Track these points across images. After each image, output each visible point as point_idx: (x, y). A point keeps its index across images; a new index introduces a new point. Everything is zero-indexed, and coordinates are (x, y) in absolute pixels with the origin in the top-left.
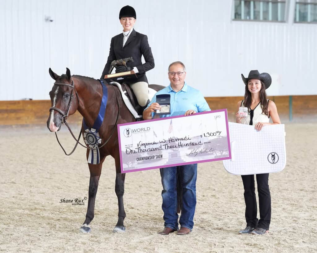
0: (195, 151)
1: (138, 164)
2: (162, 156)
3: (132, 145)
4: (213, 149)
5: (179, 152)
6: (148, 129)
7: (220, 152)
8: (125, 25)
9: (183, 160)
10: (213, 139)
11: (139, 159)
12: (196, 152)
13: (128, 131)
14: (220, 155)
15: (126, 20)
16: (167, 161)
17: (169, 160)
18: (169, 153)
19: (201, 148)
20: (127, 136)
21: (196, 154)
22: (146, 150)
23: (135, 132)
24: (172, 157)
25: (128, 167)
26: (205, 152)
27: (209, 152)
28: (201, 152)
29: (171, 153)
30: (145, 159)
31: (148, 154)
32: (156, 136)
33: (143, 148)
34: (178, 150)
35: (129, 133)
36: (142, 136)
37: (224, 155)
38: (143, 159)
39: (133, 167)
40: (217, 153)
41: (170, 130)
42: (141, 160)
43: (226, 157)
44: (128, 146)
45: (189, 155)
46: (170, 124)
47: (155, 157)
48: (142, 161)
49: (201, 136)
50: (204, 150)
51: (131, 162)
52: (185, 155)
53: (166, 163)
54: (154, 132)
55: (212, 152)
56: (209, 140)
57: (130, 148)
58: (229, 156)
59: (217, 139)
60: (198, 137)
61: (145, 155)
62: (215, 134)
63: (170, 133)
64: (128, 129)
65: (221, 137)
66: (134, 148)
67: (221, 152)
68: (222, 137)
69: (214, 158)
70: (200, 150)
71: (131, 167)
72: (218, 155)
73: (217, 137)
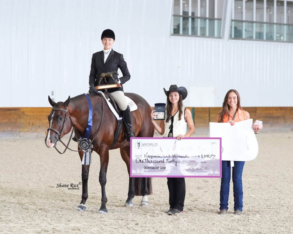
0: (192, 167)
1: (145, 171)
2: (165, 168)
3: (141, 155)
4: (207, 168)
5: (180, 166)
6: (156, 145)
7: (212, 171)
8: (105, 44)
9: (182, 173)
10: (208, 160)
11: (146, 168)
12: (194, 168)
13: (139, 144)
14: (213, 173)
15: (107, 40)
16: (169, 172)
17: (170, 172)
18: (171, 166)
19: (198, 166)
20: (138, 148)
21: (193, 170)
22: (152, 161)
23: (144, 145)
24: (173, 170)
25: (136, 173)
26: (200, 169)
27: (204, 170)
28: (197, 169)
29: (172, 166)
30: (151, 169)
31: (153, 165)
32: (162, 152)
33: (149, 159)
34: (179, 165)
35: (139, 145)
36: (150, 149)
37: (216, 174)
38: (149, 168)
39: (140, 174)
40: (210, 172)
41: (174, 149)
42: (147, 168)
43: (218, 175)
44: (137, 156)
45: (188, 170)
46: (175, 143)
47: (159, 168)
48: (149, 170)
49: (199, 156)
50: (200, 168)
51: (139, 169)
52: (185, 169)
53: (168, 174)
54: (161, 148)
55: (206, 170)
56: (205, 160)
57: (139, 158)
58: (219, 175)
59: (212, 160)
60: (196, 156)
61: (152, 165)
62: (210, 156)
63: (174, 150)
64: (139, 143)
65: (214, 160)
66: (143, 158)
67: (214, 171)
68: (216, 159)
69: (207, 175)
70: (197, 167)
71: (139, 173)
72: (210, 173)
73: (212, 159)
